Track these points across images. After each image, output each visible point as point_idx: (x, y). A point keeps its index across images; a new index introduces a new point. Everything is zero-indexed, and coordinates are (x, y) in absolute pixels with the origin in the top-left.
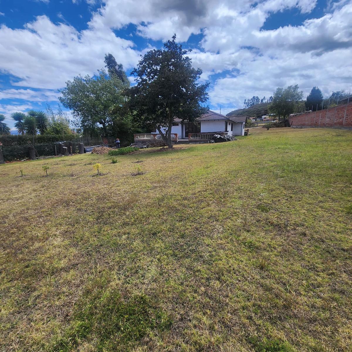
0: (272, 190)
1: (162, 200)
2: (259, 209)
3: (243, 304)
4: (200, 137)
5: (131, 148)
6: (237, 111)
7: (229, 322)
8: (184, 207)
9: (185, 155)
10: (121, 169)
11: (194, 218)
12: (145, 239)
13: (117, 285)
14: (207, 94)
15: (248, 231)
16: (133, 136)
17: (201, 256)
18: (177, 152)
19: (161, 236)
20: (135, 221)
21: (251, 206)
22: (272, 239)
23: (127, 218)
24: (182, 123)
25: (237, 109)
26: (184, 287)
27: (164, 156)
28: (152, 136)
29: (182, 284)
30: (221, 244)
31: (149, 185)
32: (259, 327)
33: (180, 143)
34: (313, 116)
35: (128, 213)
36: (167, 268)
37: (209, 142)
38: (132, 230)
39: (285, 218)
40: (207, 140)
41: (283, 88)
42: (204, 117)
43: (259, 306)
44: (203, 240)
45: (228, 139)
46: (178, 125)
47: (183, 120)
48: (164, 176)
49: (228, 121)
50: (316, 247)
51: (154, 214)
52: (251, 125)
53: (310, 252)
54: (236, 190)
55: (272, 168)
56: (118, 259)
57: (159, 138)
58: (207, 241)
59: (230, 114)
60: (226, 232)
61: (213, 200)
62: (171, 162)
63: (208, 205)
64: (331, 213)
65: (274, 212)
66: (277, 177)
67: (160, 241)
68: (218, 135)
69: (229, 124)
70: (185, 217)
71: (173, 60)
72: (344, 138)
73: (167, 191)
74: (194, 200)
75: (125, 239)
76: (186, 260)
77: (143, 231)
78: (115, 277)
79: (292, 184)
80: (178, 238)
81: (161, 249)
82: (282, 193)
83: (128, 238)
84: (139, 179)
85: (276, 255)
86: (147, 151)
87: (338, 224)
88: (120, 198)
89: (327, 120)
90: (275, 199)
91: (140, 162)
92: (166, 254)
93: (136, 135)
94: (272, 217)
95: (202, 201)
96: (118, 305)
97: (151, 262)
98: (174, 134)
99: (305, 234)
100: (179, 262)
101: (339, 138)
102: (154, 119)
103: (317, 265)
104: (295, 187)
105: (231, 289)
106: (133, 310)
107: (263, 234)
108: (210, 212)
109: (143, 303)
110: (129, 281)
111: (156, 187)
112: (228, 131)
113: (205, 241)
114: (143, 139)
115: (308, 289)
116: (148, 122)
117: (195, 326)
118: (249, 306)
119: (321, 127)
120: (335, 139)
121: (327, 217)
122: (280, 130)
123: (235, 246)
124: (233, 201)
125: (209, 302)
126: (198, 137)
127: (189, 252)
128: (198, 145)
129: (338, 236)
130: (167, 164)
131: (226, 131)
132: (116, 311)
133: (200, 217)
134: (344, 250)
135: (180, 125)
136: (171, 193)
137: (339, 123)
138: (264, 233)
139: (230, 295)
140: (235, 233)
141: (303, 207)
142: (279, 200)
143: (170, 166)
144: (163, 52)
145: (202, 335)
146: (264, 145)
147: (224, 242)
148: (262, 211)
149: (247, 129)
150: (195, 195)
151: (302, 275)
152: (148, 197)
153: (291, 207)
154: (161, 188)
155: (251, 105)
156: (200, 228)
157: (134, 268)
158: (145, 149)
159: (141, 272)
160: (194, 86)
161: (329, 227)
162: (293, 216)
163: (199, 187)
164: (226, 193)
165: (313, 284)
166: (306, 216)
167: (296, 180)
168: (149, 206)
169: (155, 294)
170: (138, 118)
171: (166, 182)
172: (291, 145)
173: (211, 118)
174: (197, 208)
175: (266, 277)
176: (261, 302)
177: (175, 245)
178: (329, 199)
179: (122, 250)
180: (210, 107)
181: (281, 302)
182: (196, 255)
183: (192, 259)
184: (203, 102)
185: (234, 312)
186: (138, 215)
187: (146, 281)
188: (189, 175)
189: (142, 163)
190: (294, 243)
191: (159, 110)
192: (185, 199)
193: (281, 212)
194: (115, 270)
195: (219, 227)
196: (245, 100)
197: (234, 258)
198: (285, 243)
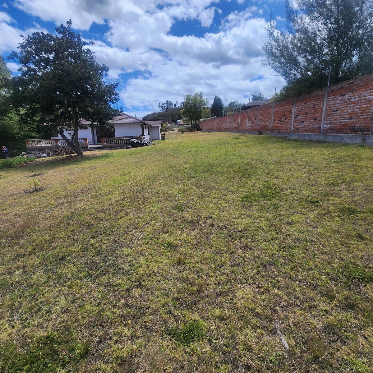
0: (187, 191)
1: (72, 216)
2: (176, 210)
3: (162, 302)
4: (115, 142)
5: (23, 158)
6: (152, 114)
7: (151, 323)
8: (99, 220)
9: (98, 162)
10: (8, 186)
11: (112, 231)
12: (49, 267)
13: (9, 335)
14: (117, 94)
15: (167, 232)
16: (25, 143)
17: (120, 269)
18: (89, 160)
19: (72, 259)
20: (34, 249)
21: (169, 208)
22: (187, 235)
23: (21, 247)
24: (91, 126)
25: (152, 113)
26: (102, 307)
27: (72, 166)
28: (53, 142)
29: (99, 304)
30: (141, 251)
31: (52, 202)
32: (177, 317)
33: (91, 149)
34: (217, 121)
35: (22, 242)
36: (80, 293)
37: (125, 147)
38: (30, 261)
39: (198, 214)
40: (123, 145)
41: (192, 95)
42: (117, 120)
43: (177, 298)
44: (122, 251)
45: (145, 143)
46: (86, 128)
47: (92, 123)
48: (73, 190)
49: (143, 124)
50: (221, 233)
51: (61, 235)
52: (167, 129)
53: (217, 239)
54: (155, 195)
55: (186, 170)
56: (10, 303)
57: (64, 145)
58: (127, 251)
59: (146, 118)
60: (145, 238)
61: (132, 208)
62: (82, 172)
63: (127, 214)
64: (231, 204)
65: (188, 210)
66: (190, 177)
67: (70, 265)
68: (135, 140)
69: (146, 129)
70: (100, 232)
71: (70, 50)
72: (240, 140)
73: (77, 207)
74: (110, 212)
75: (19, 275)
76: (103, 277)
77: (46, 259)
78: (7, 326)
79: (202, 183)
80: (93, 256)
81: (72, 274)
82: (194, 192)
83: (24, 272)
84: (38, 196)
85: (191, 249)
86: (48, 161)
87: (236, 211)
88: (8, 224)
89: (228, 126)
90: (189, 198)
91: (38, 175)
92: (78, 278)
93: (29, 141)
94: (187, 215)
95: (120, 211)
96: (13, 358)
97: (59, 292)
98: (83, 139)
99: (213, 225)
100: (96, 282)
101: (236, 141)
102: (53, 121)
103: (222, 249)
104: (205, 185)
105: (151, 292)
106: (36, 355)
107: (179, 232)
108: (128, 221)
109: (50, 342)
110: (29, 323)
111: (62, 204)
112: (145, 136)
113: (124, 252)
114: (40, 146)
115: (216, 270)
116: (45, 124)
117: (116, 342)
118: (169, 302)
119: (224, 131)
120: (234, 141)
121: (229, 207)
122: (193, 134)
123: (155, 250)
124: (152, 206)
125: (130, 312)
126: (113, 142)
127: (107, 268)
128: (113, 151)
129: (235, 221)
130: (76, 175)
131: (143, 135)
132: (10, 367)
133: (118, 228)
134: (240, 231)
135: (90, 129)
136: (82, 208)
137: (236, 128)
138: (181, 231)
139: (151, 297)
140: (155, 237)
141: (211, 202)
142: (193, 199)
143: (80, 177)
144: (55, 37)
145: (124, 347)
146: (180, 148)
147: (144, 249)
148: (179, 211)
149: (163, 133)
150: (111, 206)
151: (211, 260)
152: (53, 217)
153: (202, 203)
154: (69, 203)
155: (166, 109)
156: (118, 239)
157: (35, 306)
158: (44, 158)
159: (45, 308)
160: (100, 84)
161: (230, 215)
162: (204, 211)
163: (116, 197)
164: (145, 199)
165: (219, 265)
166: (214, 209)
167: (205, 178)
168: (54, 227)
169: (66, 326)
170: (29, 119)
171: (75, 196)
172: (201, 148)
173: (126, 121)
174: (114, 219)
175: (183, 270)
176: (178, 294)
177: (91, 265)
178: (230, 192)
179: (16, 290)
180: (123, 109)
181: (194, 289)
182: (115, 269)
183: (111, 275)
184: (113, 103)
185: (156, 312)
186: (37, 241)
187: (53, 316)
188: (105, 185)
189: (41, 176)
190: (205, 234)
191: (58, 109)
192: (100, 211)
193: (194, 209)
194: (5, 317)
195: (139, 235)
196: (159, 104)
197: (154, 262)
198: (198, 236)
